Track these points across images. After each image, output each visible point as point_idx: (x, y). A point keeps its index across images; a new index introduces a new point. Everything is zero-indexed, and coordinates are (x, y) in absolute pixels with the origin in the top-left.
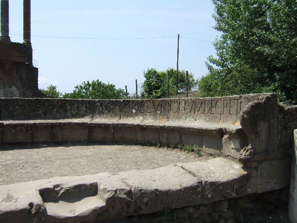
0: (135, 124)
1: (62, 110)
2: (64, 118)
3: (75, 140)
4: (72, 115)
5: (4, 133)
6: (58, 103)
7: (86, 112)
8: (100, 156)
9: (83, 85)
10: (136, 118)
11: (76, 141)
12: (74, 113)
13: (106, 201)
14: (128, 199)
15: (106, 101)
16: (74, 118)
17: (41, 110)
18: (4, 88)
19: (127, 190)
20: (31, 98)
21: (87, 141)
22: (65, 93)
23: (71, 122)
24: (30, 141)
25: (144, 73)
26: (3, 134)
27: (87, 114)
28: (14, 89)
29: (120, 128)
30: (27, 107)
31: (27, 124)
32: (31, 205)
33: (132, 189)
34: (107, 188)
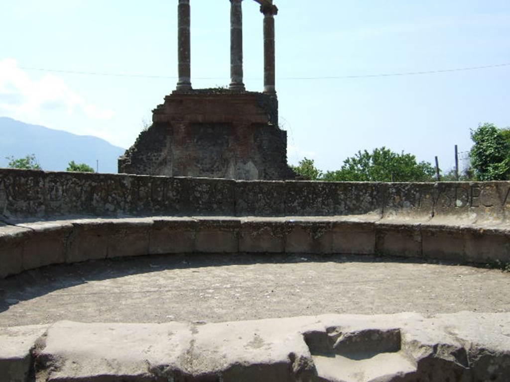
0: (462, 227)
1: (331, 200)
2: (334, 214)
3: (353, 252)
4: (347, 210)
5: (241, 236)
6: (324, 189)
7: (371, 203)
8: (399, 281)
9: (358, 157)
10: (464, 216)
11: (355, 254)
12: (351, 206)
13: (417, 364)
14: (458, 364)
15: (407, 185)
16: (350, 214)
17: (297, 201)
18: (236, 164)
19: (456, 347)
20: (281, 181)
21: (373, 254)
22: (328, 172)
23: (347, 220)
24: (280, 251)
25: (472, 133)
26: (238, 239)
27: (373, 207)
28: (250, 166)
29: (433, 234)
30: (275, 194)
31: (276, 223)
32: (292, 356)
33: (465, 347)
34: (418, 340)
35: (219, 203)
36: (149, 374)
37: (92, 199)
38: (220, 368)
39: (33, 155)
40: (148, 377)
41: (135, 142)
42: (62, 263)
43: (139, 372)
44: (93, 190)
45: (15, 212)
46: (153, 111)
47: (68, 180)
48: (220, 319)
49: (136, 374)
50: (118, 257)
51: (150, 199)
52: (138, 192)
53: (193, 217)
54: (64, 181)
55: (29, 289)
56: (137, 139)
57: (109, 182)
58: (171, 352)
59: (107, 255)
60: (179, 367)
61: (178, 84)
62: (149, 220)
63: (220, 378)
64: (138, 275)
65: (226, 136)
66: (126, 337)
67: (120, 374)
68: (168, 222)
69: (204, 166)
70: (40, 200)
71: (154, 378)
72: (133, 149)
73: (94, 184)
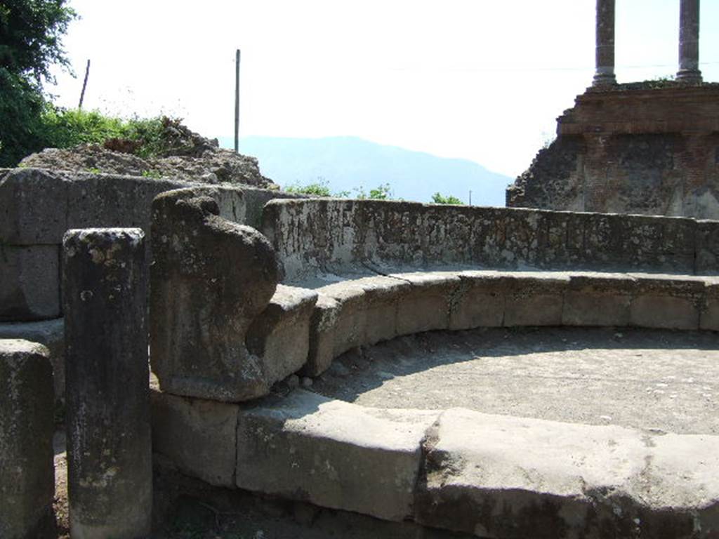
5: (705, 306)
26: (700, 310)
28: (708, 198)
35: (669, 253)
36: (583, 497)
37: (483, 244)
38: (695, 503)
39: (388, 184)
40: (583, 502)
41: (531, 165)
42: (443, 330)
43: (570, 493)
44: (485, 231)
45: (386, 258)
46: (557, 120)
47: (453, 216)
48: (684, 429)
49: (565, 494)
50: (518, 327)
51: (564, 245)
52: (548, 236)
53: (628, 274)
54: (447, 218)
55: (404, 362)
56: (534, 160)
57: (507, 220)
58: (616, 470)
59: (503, 323)
60: (630, 492)
61: (595, 77)
62: (564, 276)
63: (696, 520)
64: (548, 353)
65: (669, 154)
66: (547, 439)
67: (543, 490)
68: (593, 279)
69: (634, 199)
70: (417, 244)
71: (592, 503)
72: (528, 175)
73: (487, 222)
